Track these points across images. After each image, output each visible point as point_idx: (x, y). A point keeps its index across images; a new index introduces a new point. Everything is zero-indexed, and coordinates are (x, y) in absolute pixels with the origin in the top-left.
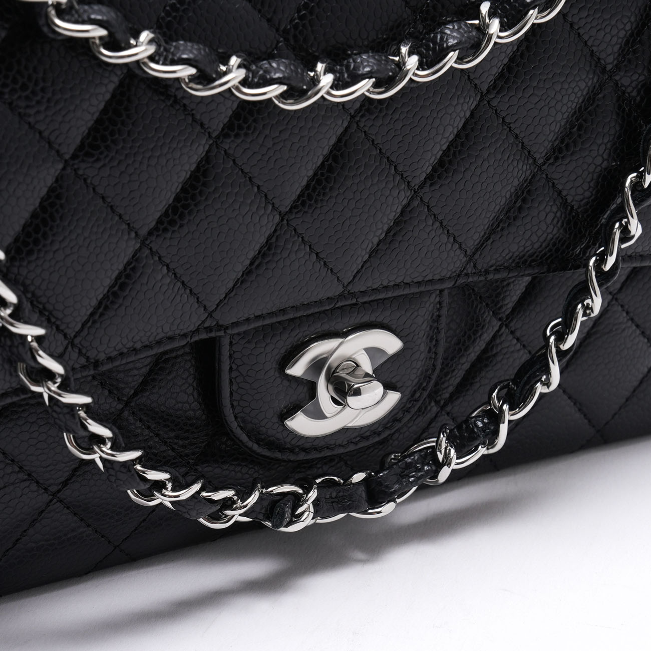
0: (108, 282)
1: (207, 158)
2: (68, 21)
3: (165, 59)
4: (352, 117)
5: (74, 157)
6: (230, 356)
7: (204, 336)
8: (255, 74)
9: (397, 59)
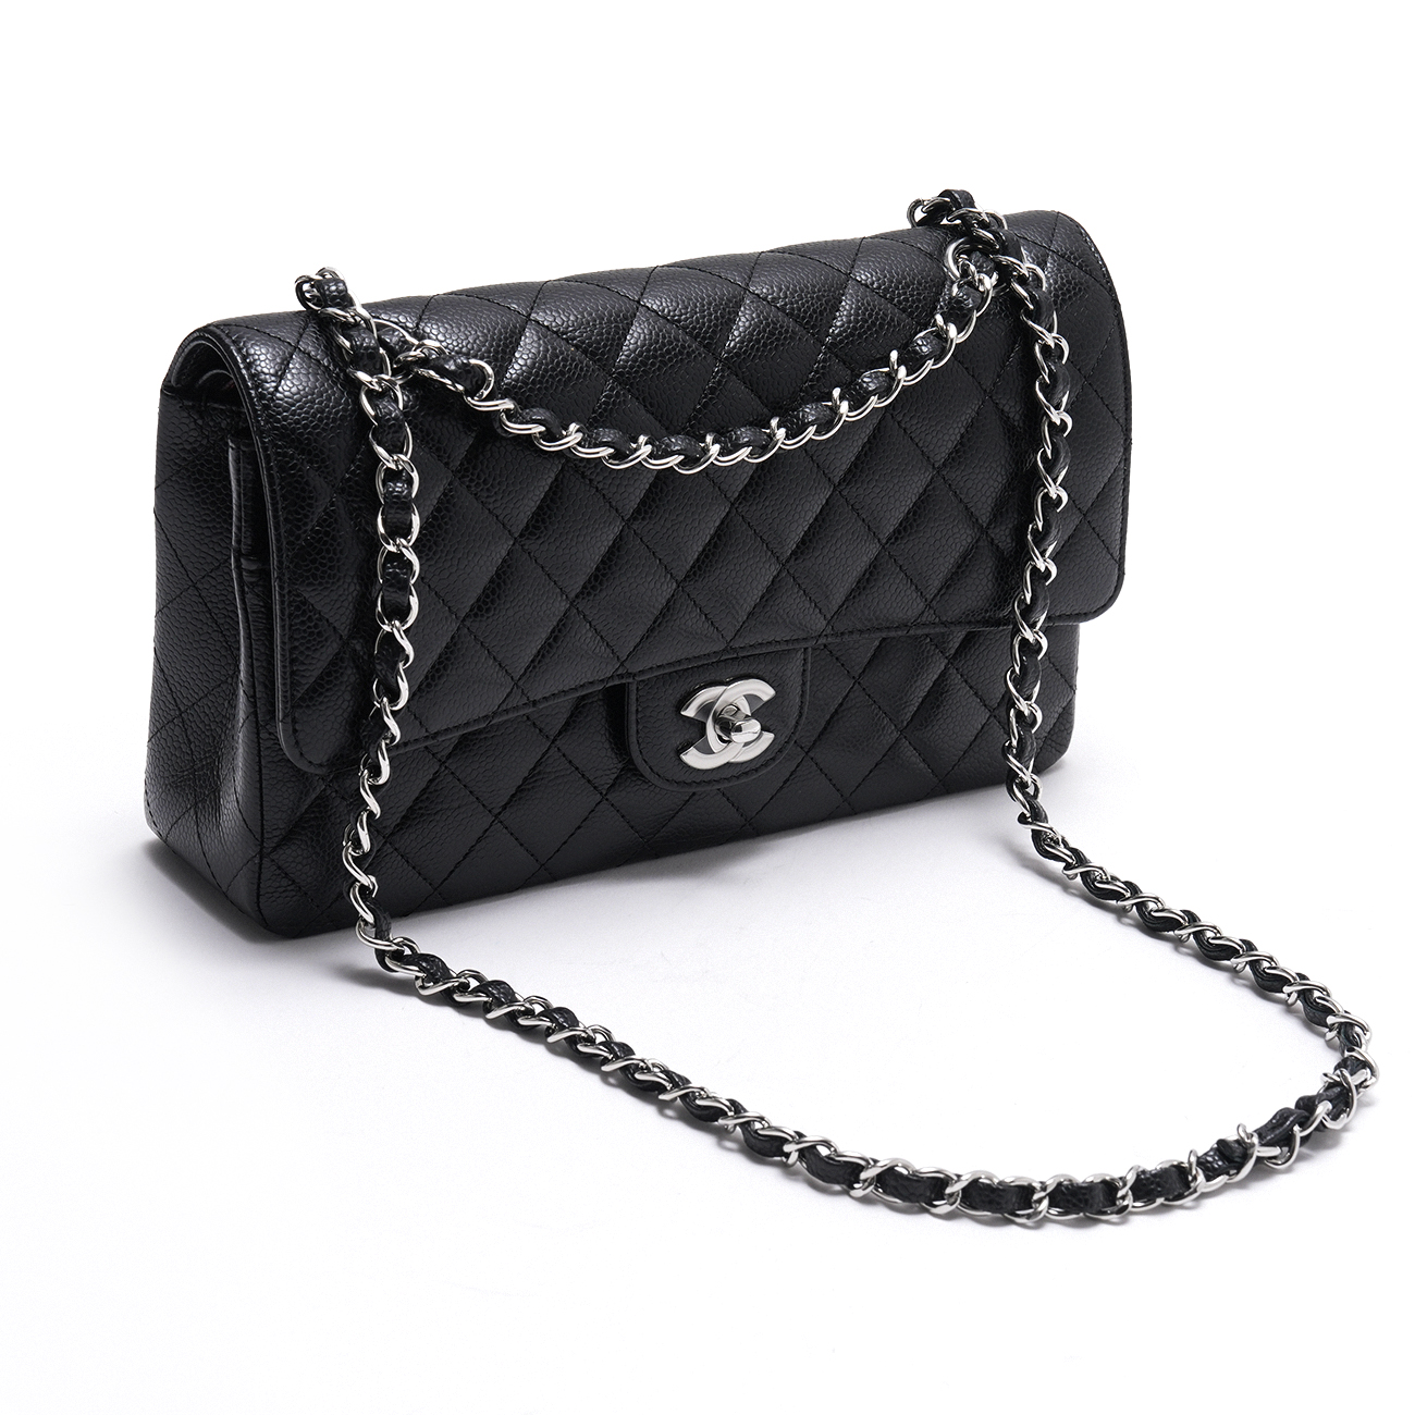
0: (544, 636)
1: (620, 537)
2: (515, 423)
3: (589, 444)
4: (732, 504)
5: (521, 535)
6: (637, 700)
7: (617, 682)
8: (658, 448)
9: (768, 431)
